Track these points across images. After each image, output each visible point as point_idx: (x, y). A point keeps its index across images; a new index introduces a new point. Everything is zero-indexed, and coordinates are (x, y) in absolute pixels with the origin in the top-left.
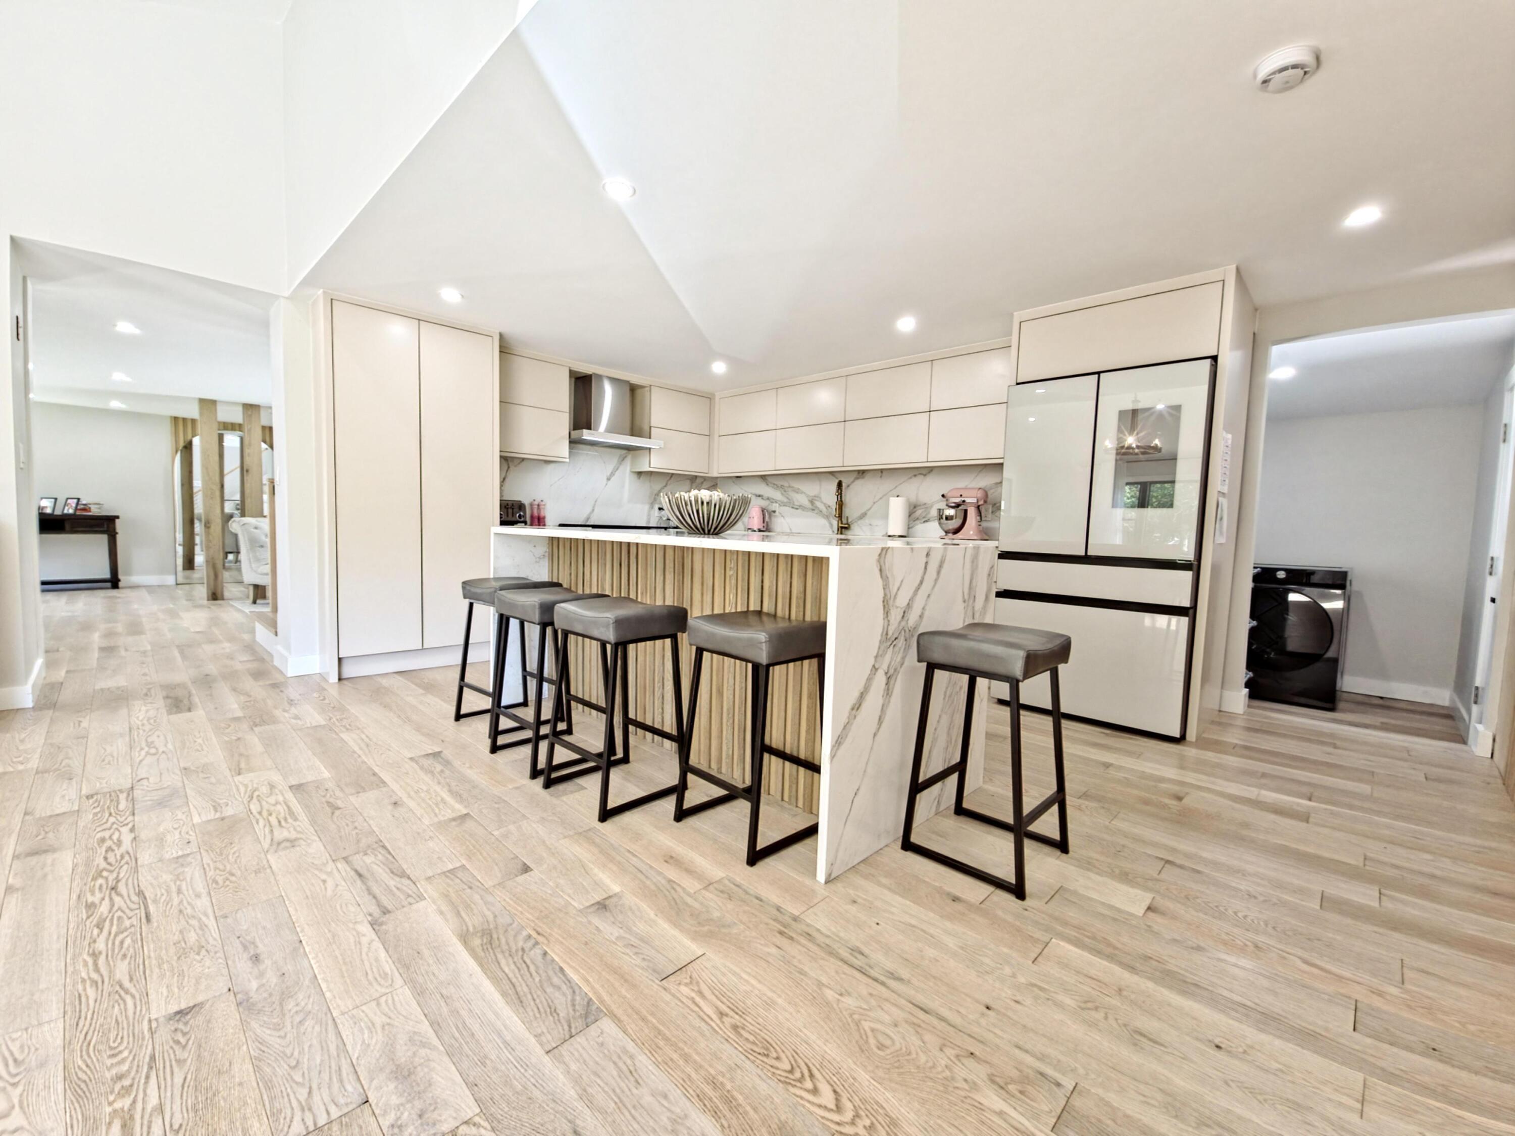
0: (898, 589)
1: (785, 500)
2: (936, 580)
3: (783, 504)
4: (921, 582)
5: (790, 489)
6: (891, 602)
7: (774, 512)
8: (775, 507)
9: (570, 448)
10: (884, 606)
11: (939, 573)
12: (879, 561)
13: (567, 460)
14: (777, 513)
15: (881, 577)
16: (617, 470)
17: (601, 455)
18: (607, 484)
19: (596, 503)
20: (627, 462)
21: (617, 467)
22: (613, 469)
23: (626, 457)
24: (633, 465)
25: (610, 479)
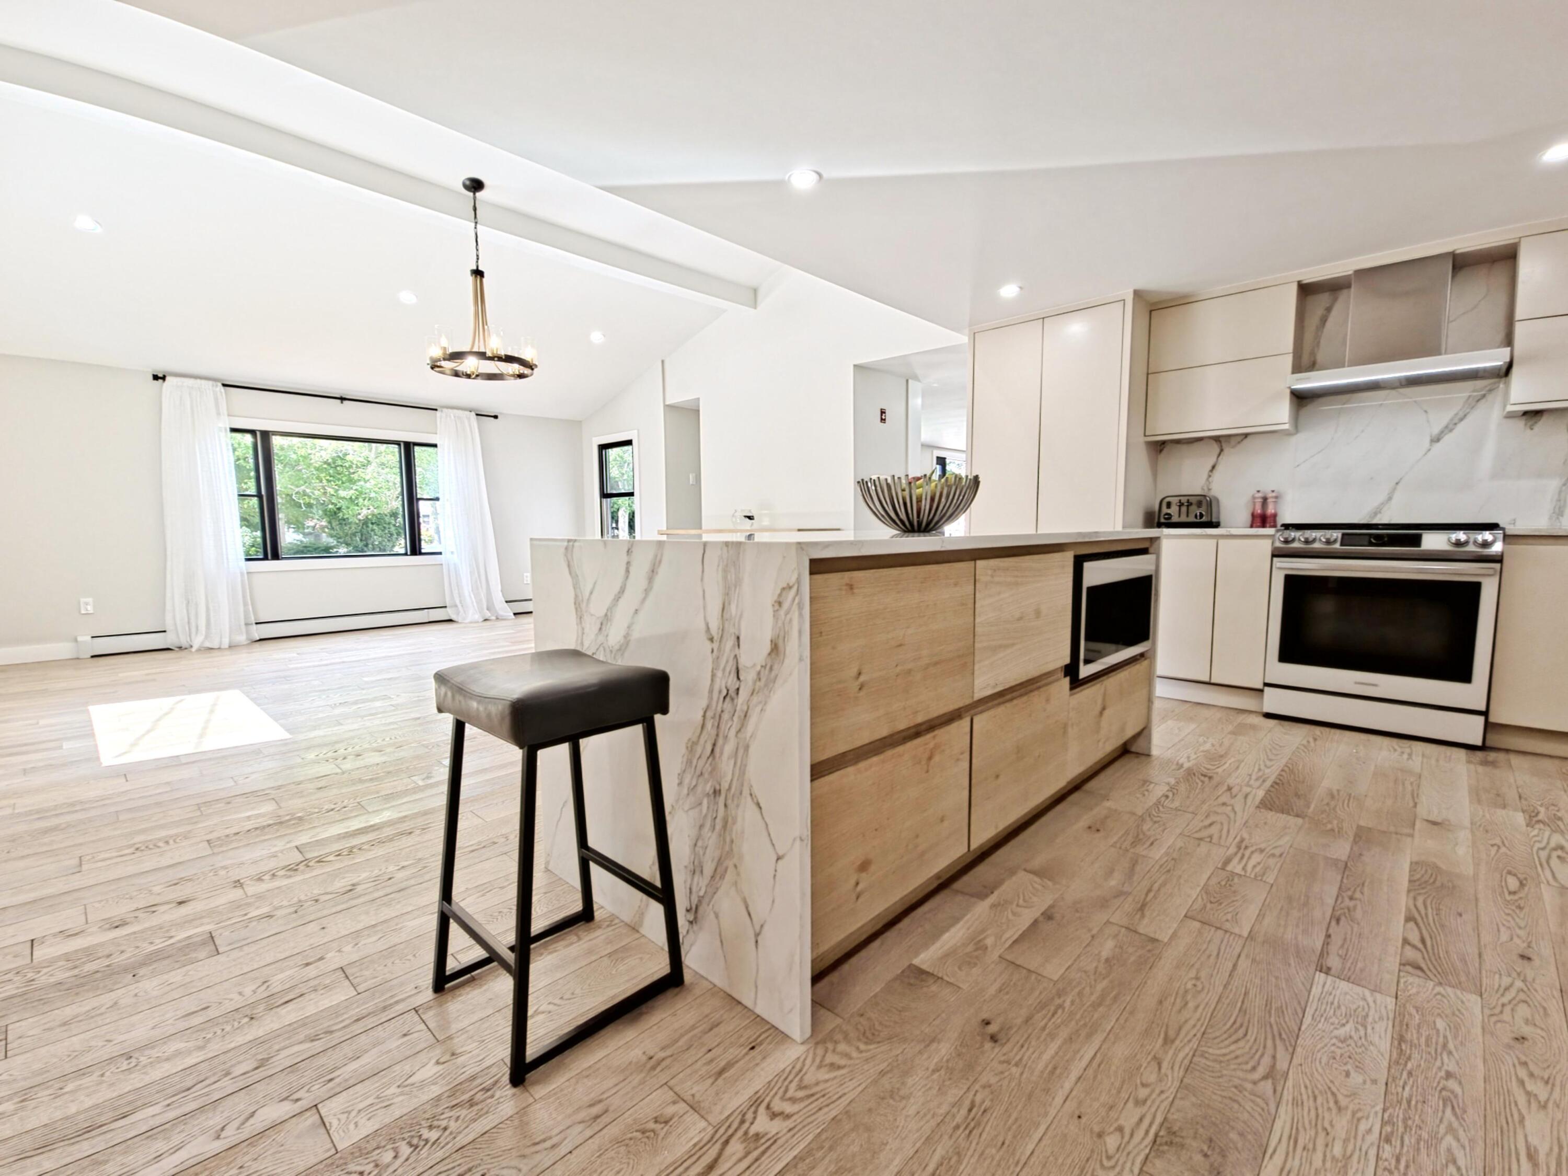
0: (591, 593)
2: (647, 591)
4: (622, 590)
6: (583, 606)
9: (1293, 407)
10: (576, 609)
11: (651, 580)
12: (566, 555)
13: (1289, 426)
15: (570, 573)
16: (1461, 420)
17: (1415, 402)
18: (1429, 450)
19: (1399, 487)
20: (1496, 400)
21: (1461, 414)
22: (1452, 420)
23: (1490, 391)
24: (1505, 404)
25: (1438, 440)
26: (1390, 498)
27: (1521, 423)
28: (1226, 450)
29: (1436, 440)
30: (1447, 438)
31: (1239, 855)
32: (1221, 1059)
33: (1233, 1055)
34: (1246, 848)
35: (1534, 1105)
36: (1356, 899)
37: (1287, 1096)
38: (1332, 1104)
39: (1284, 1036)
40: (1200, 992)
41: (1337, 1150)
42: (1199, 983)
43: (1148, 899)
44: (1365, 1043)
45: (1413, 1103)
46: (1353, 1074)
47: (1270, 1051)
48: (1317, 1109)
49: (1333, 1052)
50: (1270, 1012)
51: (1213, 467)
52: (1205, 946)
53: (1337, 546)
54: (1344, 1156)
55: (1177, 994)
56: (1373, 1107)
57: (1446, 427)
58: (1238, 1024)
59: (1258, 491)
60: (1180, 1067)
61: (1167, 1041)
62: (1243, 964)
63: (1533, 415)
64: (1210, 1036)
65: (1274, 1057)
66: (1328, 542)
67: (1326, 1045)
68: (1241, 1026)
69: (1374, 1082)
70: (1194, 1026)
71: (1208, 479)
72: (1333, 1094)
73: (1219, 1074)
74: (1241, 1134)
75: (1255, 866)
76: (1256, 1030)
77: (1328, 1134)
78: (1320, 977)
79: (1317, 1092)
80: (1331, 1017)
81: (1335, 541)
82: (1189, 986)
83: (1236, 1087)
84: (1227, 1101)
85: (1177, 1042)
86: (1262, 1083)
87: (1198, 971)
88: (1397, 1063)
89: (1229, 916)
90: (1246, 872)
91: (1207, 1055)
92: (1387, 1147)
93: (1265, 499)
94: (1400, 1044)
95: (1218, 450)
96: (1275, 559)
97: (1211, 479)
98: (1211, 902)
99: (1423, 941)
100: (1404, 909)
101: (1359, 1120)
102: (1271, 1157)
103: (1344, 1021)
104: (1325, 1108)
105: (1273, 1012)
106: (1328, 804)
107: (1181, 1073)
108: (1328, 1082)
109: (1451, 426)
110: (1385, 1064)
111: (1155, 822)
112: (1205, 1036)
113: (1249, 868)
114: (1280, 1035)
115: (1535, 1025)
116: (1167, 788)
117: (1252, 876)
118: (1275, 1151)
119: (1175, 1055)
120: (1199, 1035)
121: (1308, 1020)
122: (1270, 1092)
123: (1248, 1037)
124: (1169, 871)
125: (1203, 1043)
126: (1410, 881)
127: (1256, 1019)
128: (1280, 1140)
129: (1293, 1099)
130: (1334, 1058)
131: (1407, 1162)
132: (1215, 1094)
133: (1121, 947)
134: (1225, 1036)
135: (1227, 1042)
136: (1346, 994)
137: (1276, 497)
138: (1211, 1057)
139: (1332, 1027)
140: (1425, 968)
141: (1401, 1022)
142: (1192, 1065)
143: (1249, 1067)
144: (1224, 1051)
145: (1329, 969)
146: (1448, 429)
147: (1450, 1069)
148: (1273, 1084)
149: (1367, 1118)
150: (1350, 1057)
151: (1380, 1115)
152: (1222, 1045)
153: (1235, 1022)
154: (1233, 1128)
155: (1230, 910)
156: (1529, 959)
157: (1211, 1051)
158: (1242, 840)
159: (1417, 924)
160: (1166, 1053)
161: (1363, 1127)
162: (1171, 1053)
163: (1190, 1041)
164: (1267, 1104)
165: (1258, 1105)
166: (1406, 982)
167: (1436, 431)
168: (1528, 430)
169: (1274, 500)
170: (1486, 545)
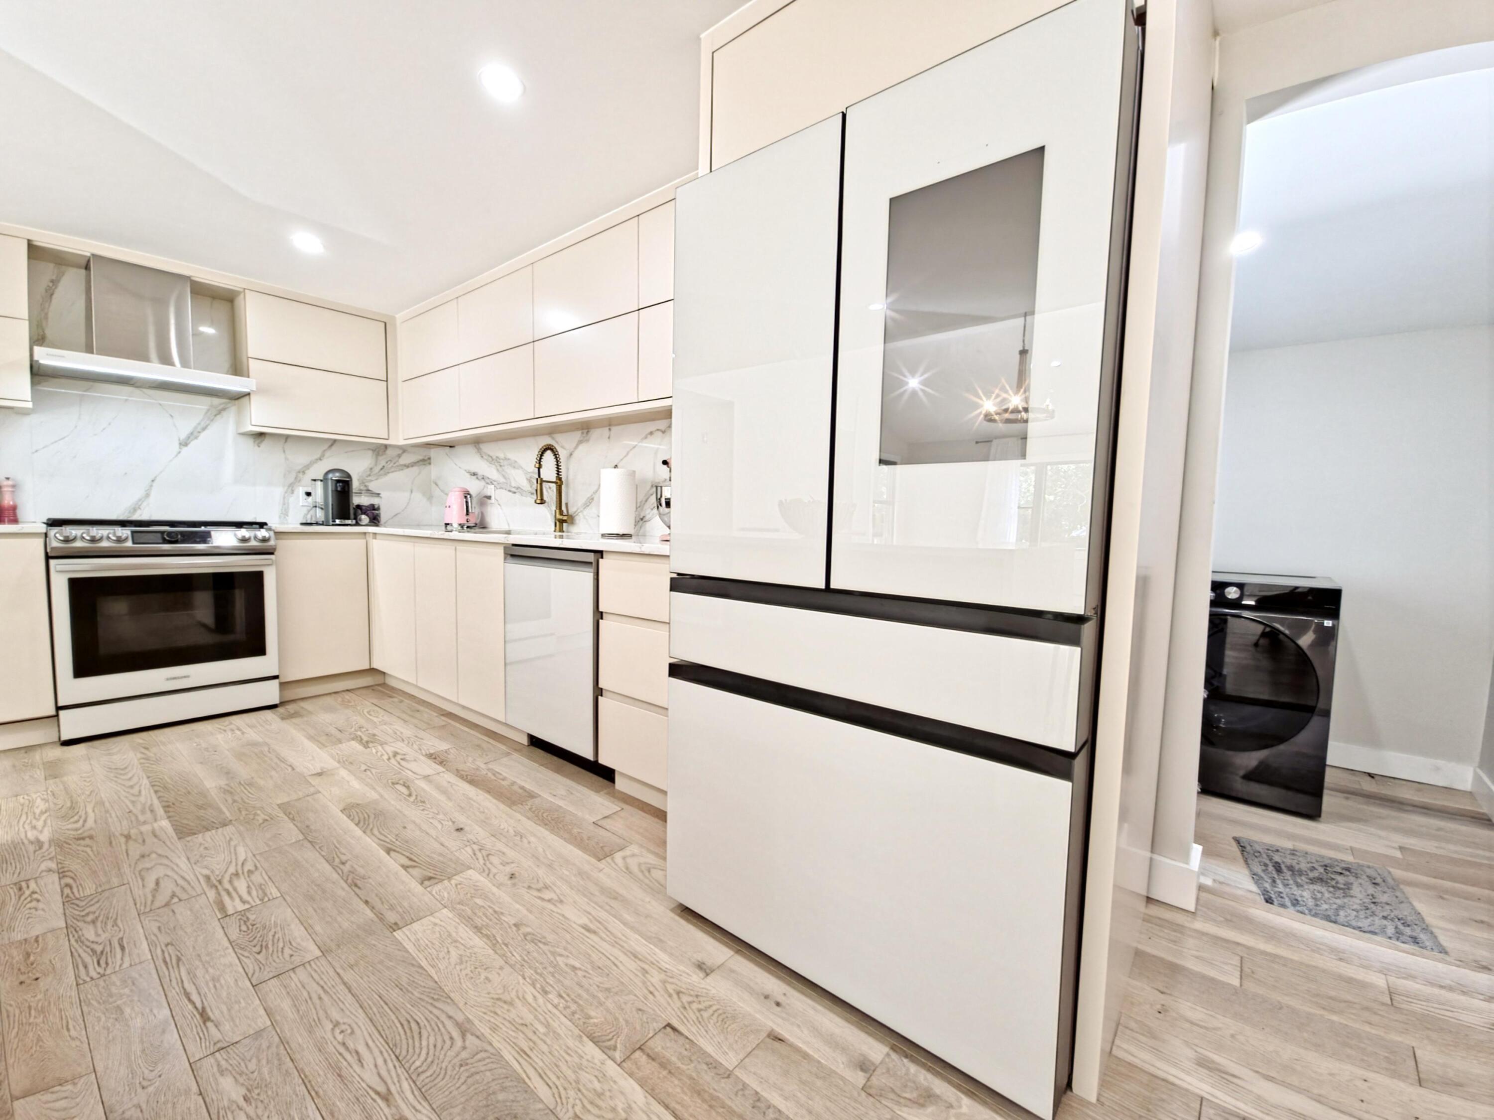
1: (502, 480)
3: (499, 486)
5: (506, 463)
7: (489, 498)
8: (490, 490)
9: (33, 383)
13: (30, 405)
14: (493, 500)
16: (204, 429)
17: (160, 405)
18: (180, 452)
19: (154, 484)
20: (230, 417)
21: (203, 424)
22: (196, 428)
23: (224, 409)
24: (238, 423)
25: (186, 445)
26: (148, 495)
27: (250, 442)
29: (184, 444)
30: (193, 444)
31: (223, 893)
32: (430, 1060)
33: (431, 1047)
34: (220, 882)
35: (558, 905)
36: (346, 861)
37: (485, 1030)
38: (506, 1007)
39: (436, 997)
40: (353, 1032)
41: (542, 1029)
42: (343, 1027)
43: (199, 1005)
44: (470, 951)
45: (526, 958)
46: (490, 976)
47: (443, 1018)
48: (505, 1019)
49: (467, 975)
50: (408, 990)
52: (305, 994)
53: (129, 544)
54: (546, 1027)
55: (340, 1054)
56: (519, 983)
57: (192, 434)
58: (405, 1023)
60: (420, 1103)
61: (387, 1098)
62: (348, 976)
63: (260, 436)
64: (404, 1053)
65: (450, 1017)
66: (119, 540)
67: (459, 975)
68: (409, 1022)
69: (501, 968)
70: (385, 1061)
72: (499, 999)
73: (443, 1072)
74: (503, 1089)
75: (249, 893)
76: (419, 1014)
77: (526, 1025)
78: (398, 934)
79: (492, 1009)
80: (438, 955)
81: (127, 538)
82: (340, 1037)
83: (461, 1065)
84: (470, 1081)
85: (393, 1089)
86: (467, 1043)
87: (328, 1017)
88: (494, 945)
89: (287, 951)
90: (248, 903)
91: (420, 1070)
92: (550, 996)
94: (481, 933)
96: (51, 561)
98: (259, 953)
99: (411, 859)
100: (378, 847)
101: (524, 998)
102: (529, 1078)
103: (446, 950)
104: (505, 1012)
105: (409, 988)
106: (234, 801)
107: (425, 1104)
108: (487, 996)
109: (195, 434)
110: (491, 952)
111: (94, 922)
112: (400, 1058)
113: (246, 897)
114: (433, 998)
115: (508, 863)
116: (55, 877)
117: (258, 902)
118: (525, 1072)
119: (405, 1099)
120: (397, 1064)
121: (432, 972)
122: (477, 1042)
123: (422, 1024)
124: (179, 959)
125: (407, 1066)
126: (357, 825)
127: (409, 1006)
128: (519, 1063)
129: (490, 1029)
130: (472, 978)
131: (565, 992)
132: (459, 1087)
133: (241, 1074)
134: (410, 1041)
135: (417, 1044)
136: (424, 931)
138: (424, 1067)
139: (446, 960)
140: (434, 876)
141: (465, 919)
142: (423, 1090)
143: (448, 1042)
144: (424, 1052)
145: (396, 924)
146: (193, 436)
147: (513, 922)
148: (472, 1035)
149: (525, 992)
150: (476, 968)
151: (526, 983)
152: (417, 1051)
153: (402, 1025)
154: (494, 1093)
155: (281, 945)
156: (461, 829)
157: (418, 1063)
158: (208, 878)
159: (394, 851)
160: (397, 1107)
161: (530, 999)
162: (400, 1102)
163: (398, 1075)
164: (486, 1051)
165: (484, 1059)
166: (436, 893)
167: (183, 436)
168: (257, 447)
169: (10, 489)
170: (265, 540)
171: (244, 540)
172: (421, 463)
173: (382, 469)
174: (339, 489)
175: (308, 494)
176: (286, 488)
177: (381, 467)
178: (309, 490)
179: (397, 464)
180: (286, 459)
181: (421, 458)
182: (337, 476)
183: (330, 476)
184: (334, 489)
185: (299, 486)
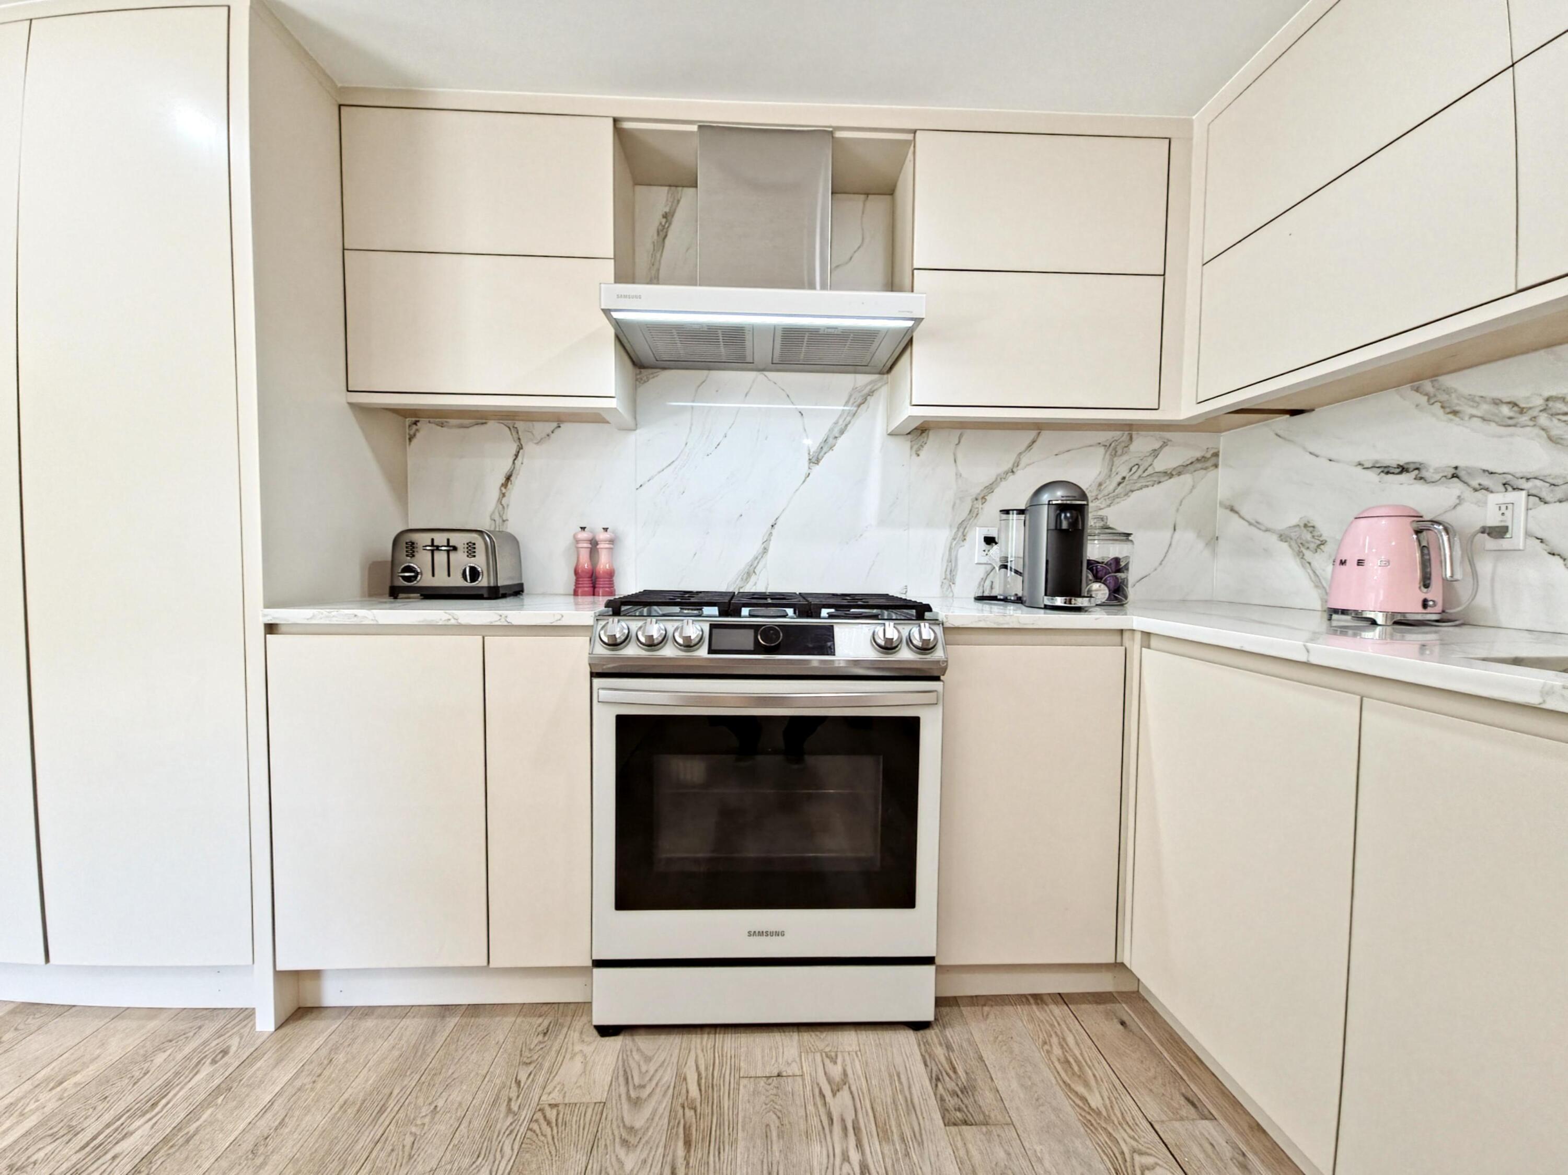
7: (1498, 531)
14: (1516, 540)
16: (842, 432)
18: (808, 476)
19: (774, 532)
20: (877, 410)
21: (841, 424)
22: (831, 430)
23: (871, 393)
24: (890, 412)
25: (817, 461)
26: (765, 550)
27: (907, 445)
28: (529, 448)
29: (815, 460)
30: (829, 460)
51: (508, 478)
53: (703, 652)
57: (825, 440)
59: (583, 528)
63: (919, 434)
66: (687, 645)
71: (500, 501)
81: (700, 640)
93: (594, 544)
95: (514, 448)
96: (597, 682)
97: (504, 501)
109: (831, 440)
137: (612, 541)
146: (827, 445)
167: (811, 443)
168: (914, 456)
169: (607, 546)
170: (926, 648)
171: (889, 647)
172: (1199, 465)
173: (1119, 484)
174: (1065, 525)
175: (990, 541)
176: (955, 530)
177: (1119, 479)
178: (993, 533)
179: (1150, 471)
180: (958, 475)
181: (1198, 454)
182: (1058, 495)
183: (1045, 497)
184: (1052, 526)
185: (976, 525)
